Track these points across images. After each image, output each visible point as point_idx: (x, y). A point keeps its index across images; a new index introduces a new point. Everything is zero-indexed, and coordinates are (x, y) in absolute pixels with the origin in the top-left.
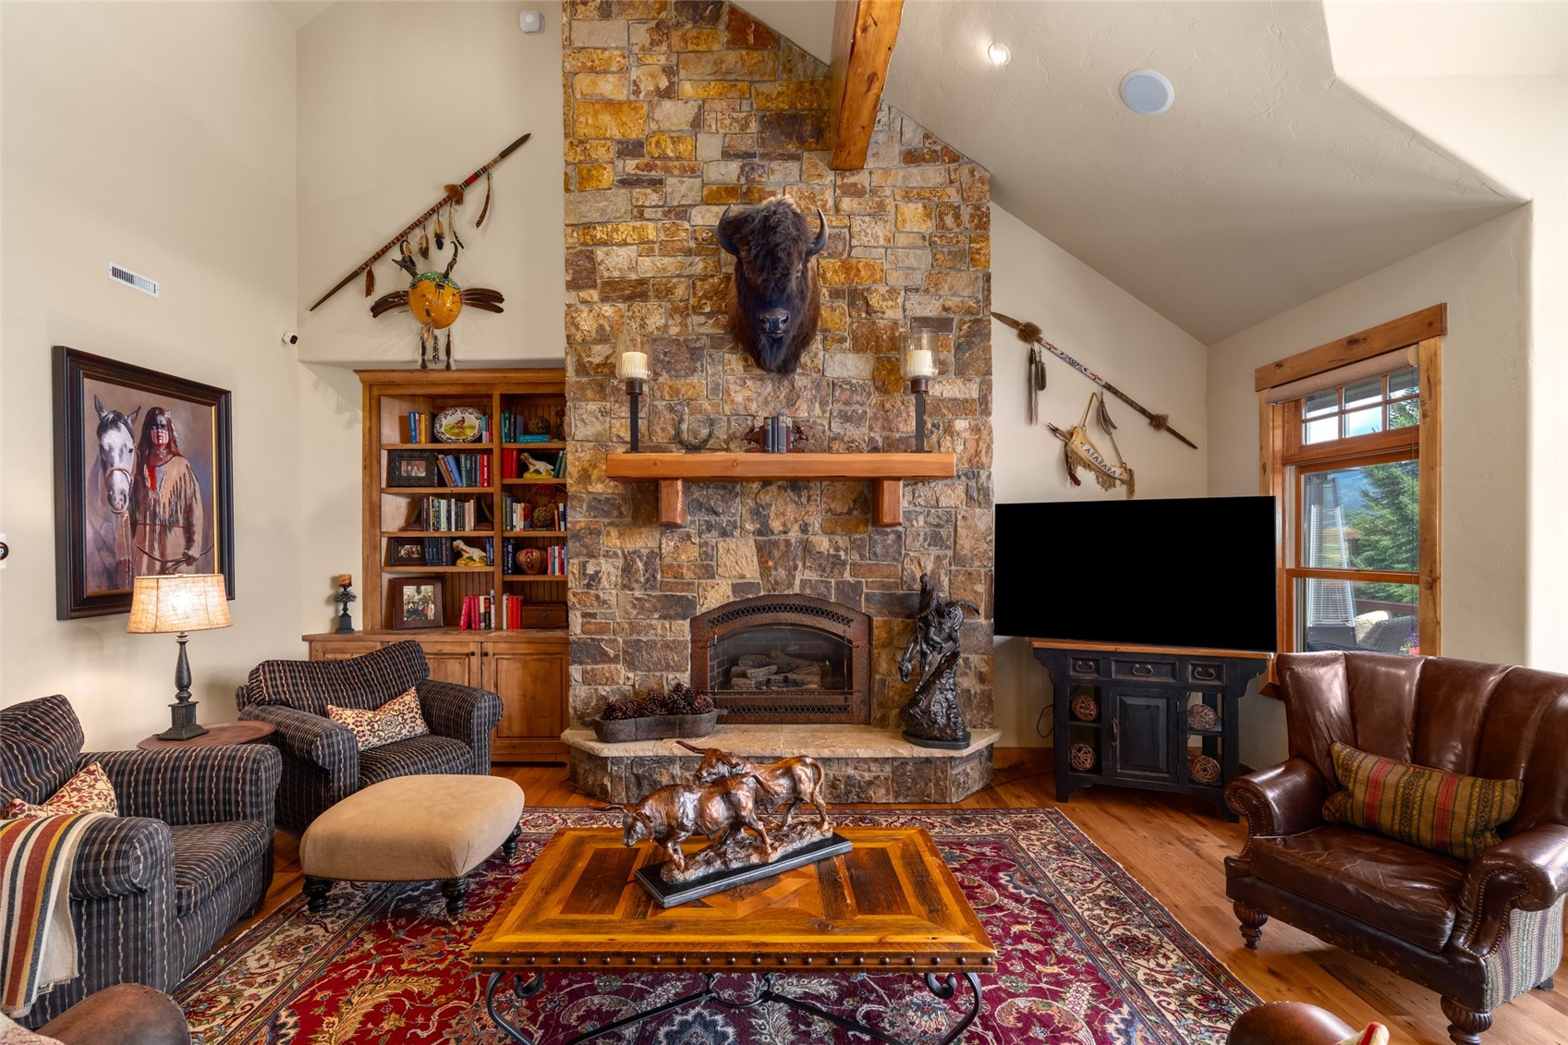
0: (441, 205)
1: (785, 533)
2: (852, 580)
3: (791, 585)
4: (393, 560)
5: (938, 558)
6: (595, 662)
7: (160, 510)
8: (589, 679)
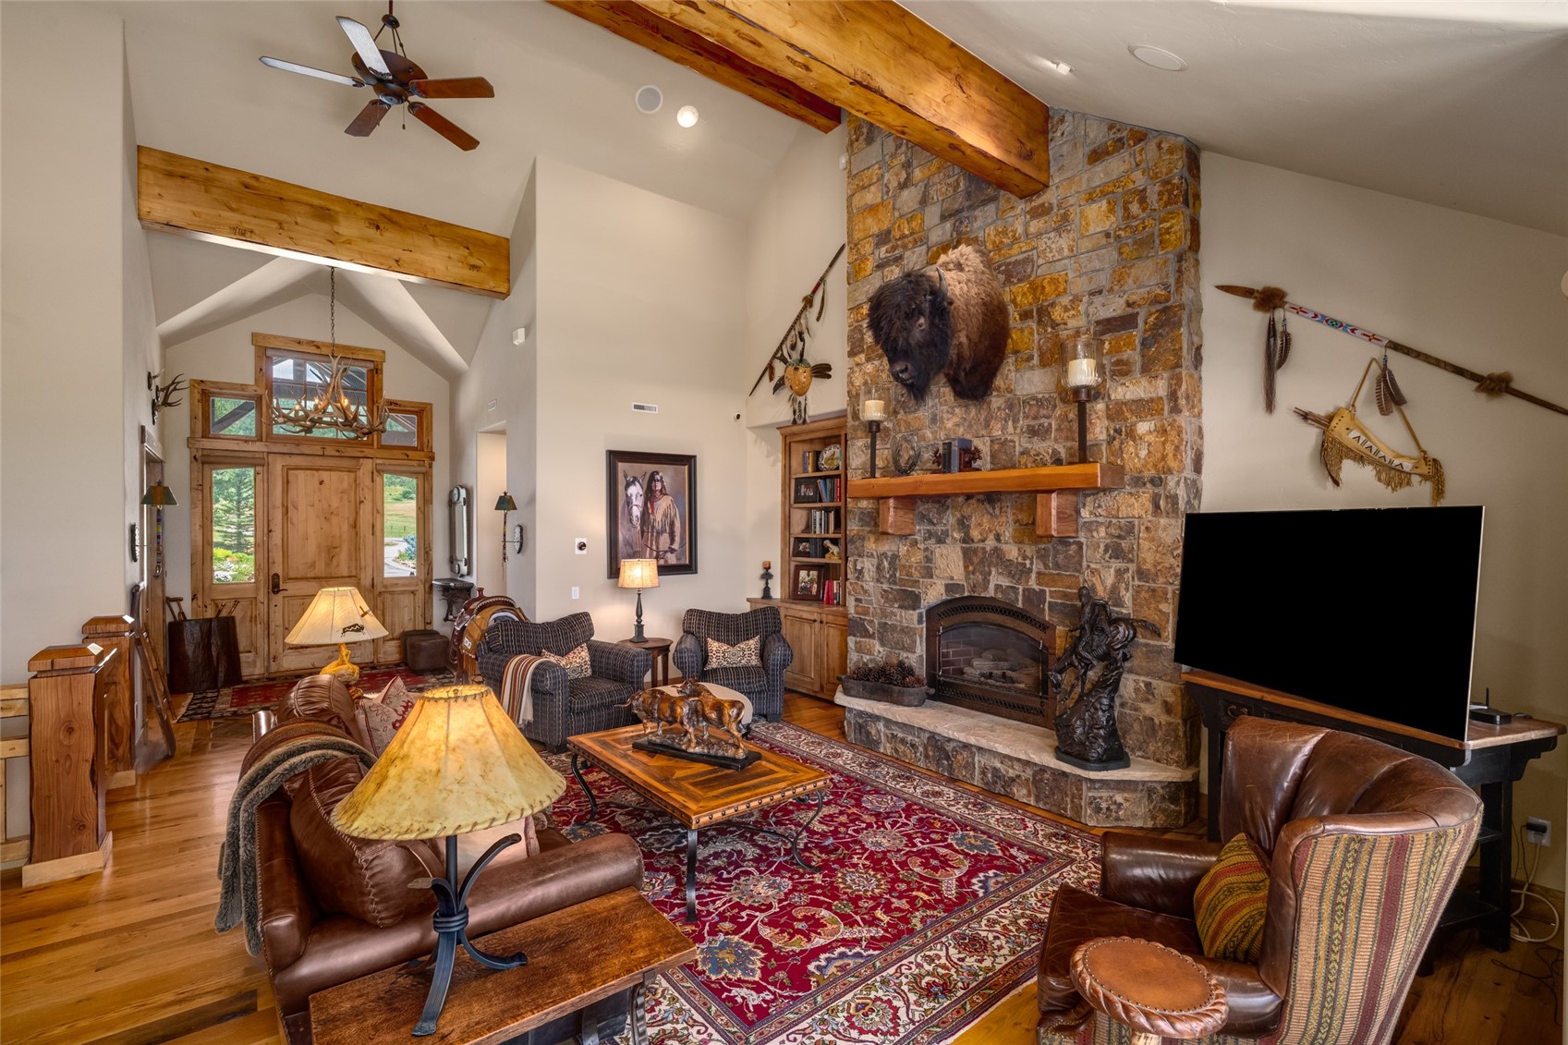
0: (802, 312)
1: (983, 541)
2: (1037, 588)
3: (986, 588)
4: (797, 554)
5: (1119, 573)
6: (862, 637)
7: (656, 524)
8: (859, 649)
